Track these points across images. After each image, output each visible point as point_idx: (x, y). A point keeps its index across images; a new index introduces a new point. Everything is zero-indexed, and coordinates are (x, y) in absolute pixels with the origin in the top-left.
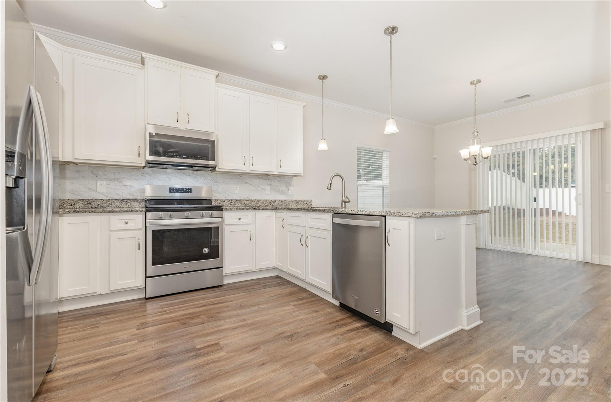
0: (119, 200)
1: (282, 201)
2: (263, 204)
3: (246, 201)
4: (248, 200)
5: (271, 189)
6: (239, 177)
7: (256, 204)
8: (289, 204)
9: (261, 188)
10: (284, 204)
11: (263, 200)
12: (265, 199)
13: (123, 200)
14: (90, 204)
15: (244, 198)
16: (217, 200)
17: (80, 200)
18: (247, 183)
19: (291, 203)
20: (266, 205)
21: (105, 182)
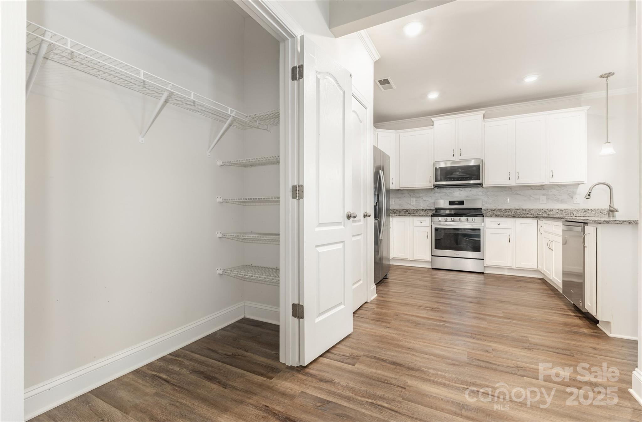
0: (421, 209)
1: (561, 210)
2: (536, 213)
3: (516, 210)
4: (518, 209)
5: (548, 199)
6: (509, 189)
7: (528, 213)
8: (573, 213)
9: (534, 198)
10: (565, 213)
11: (536, 209)
12: (539, 208)
13: (423, 209)
14: (407, 211)
15: (515, 207)
16: (488, 209)
17: (403, 209)
18: (518, 194)
19: (575, 213)
20: (541, 213)
21: (414, 199)
